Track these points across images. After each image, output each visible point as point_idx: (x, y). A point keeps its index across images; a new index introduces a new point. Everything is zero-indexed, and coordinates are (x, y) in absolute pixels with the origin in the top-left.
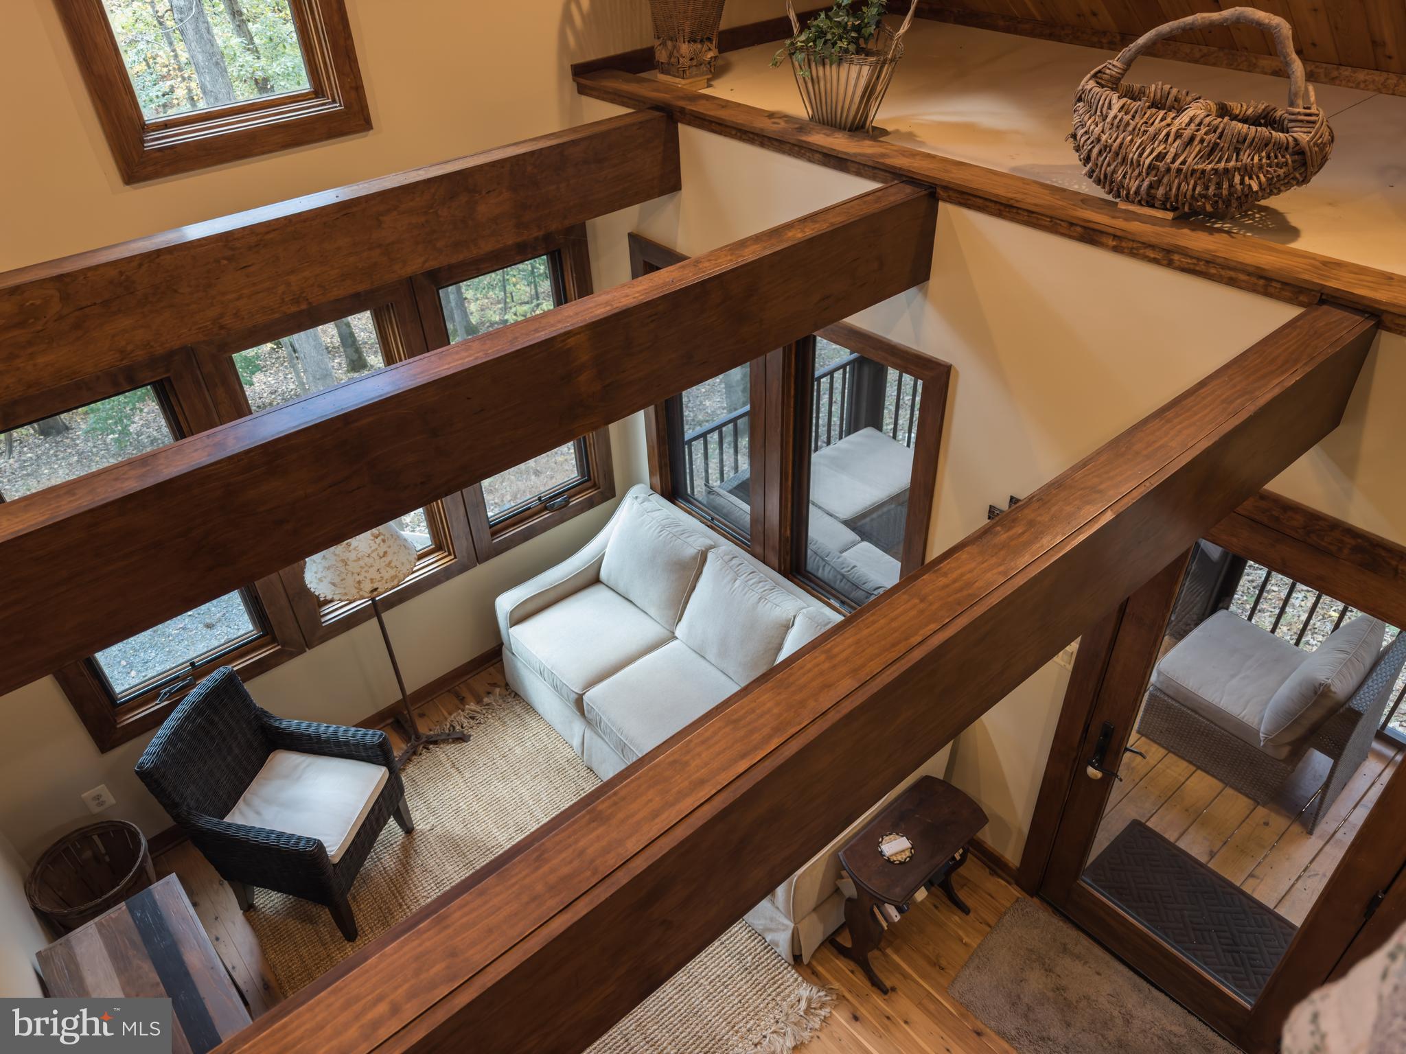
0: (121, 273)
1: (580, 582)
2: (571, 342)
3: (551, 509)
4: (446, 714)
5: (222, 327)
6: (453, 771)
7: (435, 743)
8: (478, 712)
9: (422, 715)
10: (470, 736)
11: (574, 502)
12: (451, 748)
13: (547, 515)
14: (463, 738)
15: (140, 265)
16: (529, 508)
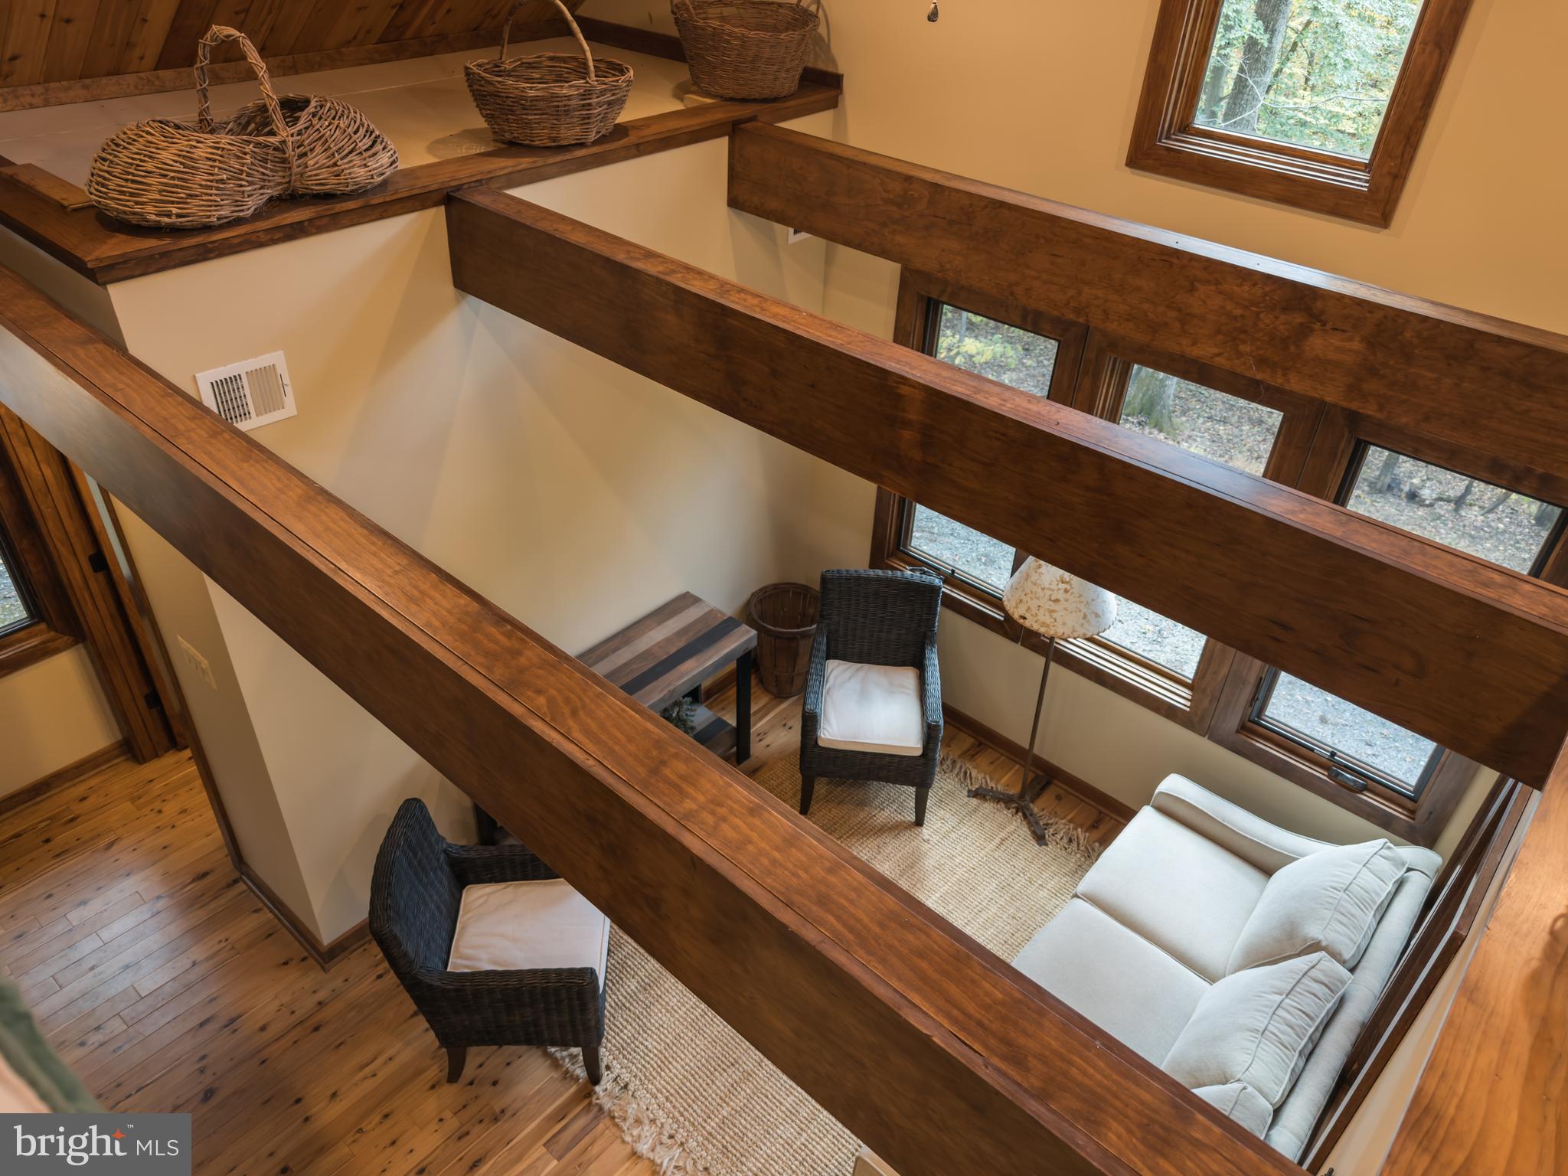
0: (971, 205)
1: (1255, 854)
2: (904, 390)
3: (1334, 776)
4: (1069, 817)
5: (1012, 294)
6: (997, 840)
7: (1025, 816)
8: (1078, 844)
9: (1059, 798)
10: (1047, 845)
11: (1367, 798)
12: (1024, 831)
13: (1320, 774)
14: (1040, 839)
15: (986, 207)
16: (1312, 750)
